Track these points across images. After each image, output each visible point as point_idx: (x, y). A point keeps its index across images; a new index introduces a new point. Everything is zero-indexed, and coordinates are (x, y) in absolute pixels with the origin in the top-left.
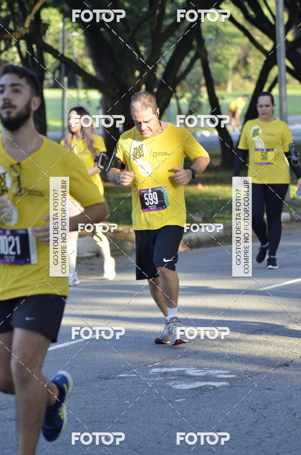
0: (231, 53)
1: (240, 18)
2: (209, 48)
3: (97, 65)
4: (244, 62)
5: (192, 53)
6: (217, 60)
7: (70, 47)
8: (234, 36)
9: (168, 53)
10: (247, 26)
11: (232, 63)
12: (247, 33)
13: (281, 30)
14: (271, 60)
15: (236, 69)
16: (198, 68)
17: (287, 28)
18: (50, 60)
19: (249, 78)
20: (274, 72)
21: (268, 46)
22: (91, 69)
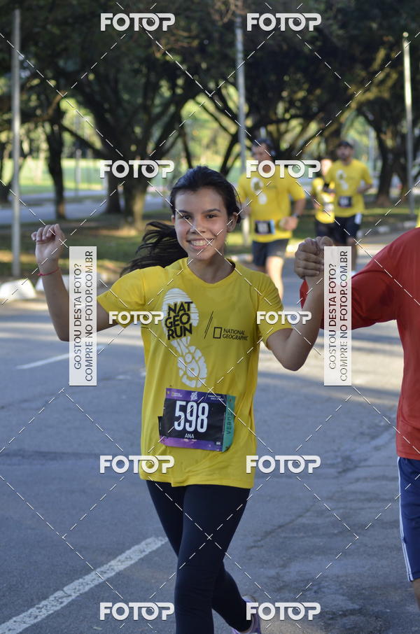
0: (205, 134)
1: (211, 107)
2: (188, 130)
3: (103, 141)
4: (213, 141)
5: (174, 133)
6: (193, 139)
7: (83, 128)
8: (206, 121)
9: (156, 133)
10: (218, 114)
11: (205, 141)
12: (216, 119)
13: (242, 117)
14: (235, 139)
15: (208, 147)
16: (179, 145)
17: (248, 115)
18: (67, 137)
19: (216, 152)
20: (237, 149)
21: (233, 129)
22: (98, 144)
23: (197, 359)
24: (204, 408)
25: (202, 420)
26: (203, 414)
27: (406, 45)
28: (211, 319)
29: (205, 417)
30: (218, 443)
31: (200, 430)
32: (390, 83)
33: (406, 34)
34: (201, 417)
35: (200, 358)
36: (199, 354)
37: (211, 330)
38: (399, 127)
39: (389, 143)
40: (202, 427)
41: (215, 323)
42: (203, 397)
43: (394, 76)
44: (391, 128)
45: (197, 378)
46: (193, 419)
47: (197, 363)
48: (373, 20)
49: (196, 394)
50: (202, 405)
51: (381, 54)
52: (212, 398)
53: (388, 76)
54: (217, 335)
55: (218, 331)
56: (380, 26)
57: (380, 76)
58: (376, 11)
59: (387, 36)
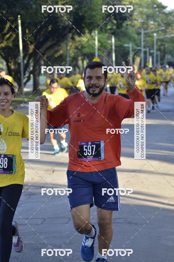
23: (3, 143)
24: (6, 160)
25: (6, 164)
26: (6, 162)
27: (20, 22)
28: (8, 129)
29: (6, 163)
30: (11, 172)
31: (5, 167)
32: (12, 39)
33: (19, 16)
34: (5, 163)
35: (4, 143)
36: (4, 141)
37: (8, 133)
38: (17, 60)
39: (13, 67)
40: (5, 166)
41: (9, 131)
42: (5, 156)
43: (14, 36)
44: (13, 60)
45: (3, 150)
46: (2, 164)
47: (3, 144)
48: (4, 9)
49: (3, 155)
50: (5, 159)
51: (8, 25)
52: (9, 156)
53: (11, 36)
54: (10, 135)
55: (10, 133)
56: (7, 12)
57: (8, 36)
58: (5, 5)
59: (11, 17)
